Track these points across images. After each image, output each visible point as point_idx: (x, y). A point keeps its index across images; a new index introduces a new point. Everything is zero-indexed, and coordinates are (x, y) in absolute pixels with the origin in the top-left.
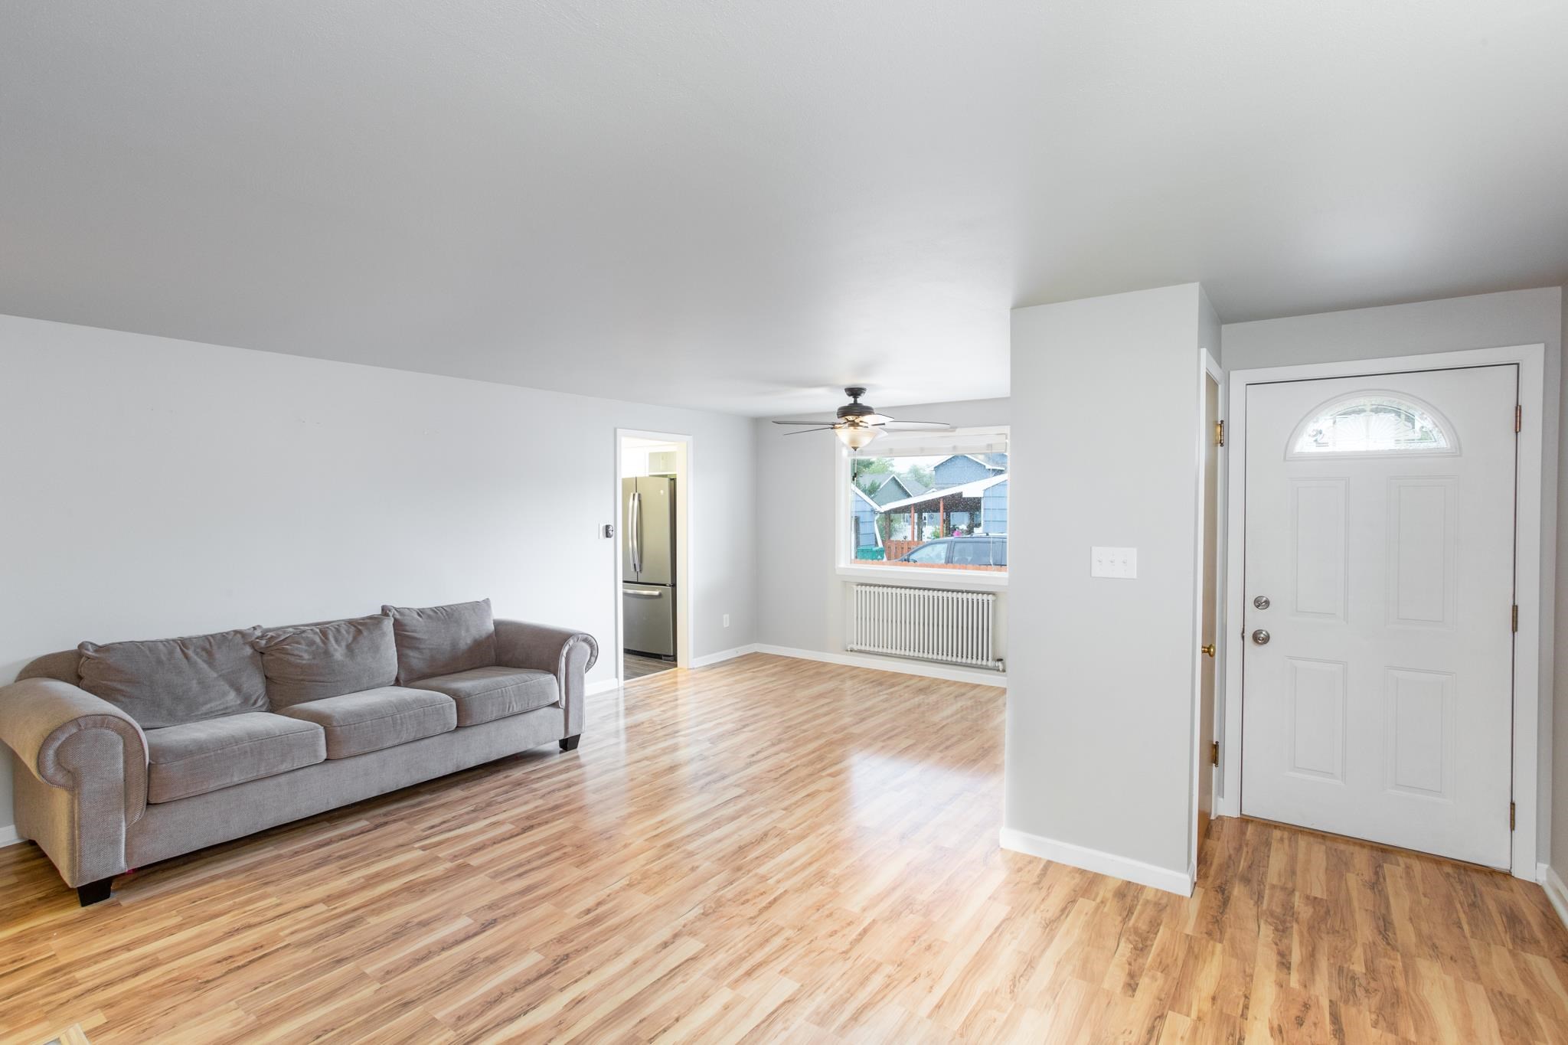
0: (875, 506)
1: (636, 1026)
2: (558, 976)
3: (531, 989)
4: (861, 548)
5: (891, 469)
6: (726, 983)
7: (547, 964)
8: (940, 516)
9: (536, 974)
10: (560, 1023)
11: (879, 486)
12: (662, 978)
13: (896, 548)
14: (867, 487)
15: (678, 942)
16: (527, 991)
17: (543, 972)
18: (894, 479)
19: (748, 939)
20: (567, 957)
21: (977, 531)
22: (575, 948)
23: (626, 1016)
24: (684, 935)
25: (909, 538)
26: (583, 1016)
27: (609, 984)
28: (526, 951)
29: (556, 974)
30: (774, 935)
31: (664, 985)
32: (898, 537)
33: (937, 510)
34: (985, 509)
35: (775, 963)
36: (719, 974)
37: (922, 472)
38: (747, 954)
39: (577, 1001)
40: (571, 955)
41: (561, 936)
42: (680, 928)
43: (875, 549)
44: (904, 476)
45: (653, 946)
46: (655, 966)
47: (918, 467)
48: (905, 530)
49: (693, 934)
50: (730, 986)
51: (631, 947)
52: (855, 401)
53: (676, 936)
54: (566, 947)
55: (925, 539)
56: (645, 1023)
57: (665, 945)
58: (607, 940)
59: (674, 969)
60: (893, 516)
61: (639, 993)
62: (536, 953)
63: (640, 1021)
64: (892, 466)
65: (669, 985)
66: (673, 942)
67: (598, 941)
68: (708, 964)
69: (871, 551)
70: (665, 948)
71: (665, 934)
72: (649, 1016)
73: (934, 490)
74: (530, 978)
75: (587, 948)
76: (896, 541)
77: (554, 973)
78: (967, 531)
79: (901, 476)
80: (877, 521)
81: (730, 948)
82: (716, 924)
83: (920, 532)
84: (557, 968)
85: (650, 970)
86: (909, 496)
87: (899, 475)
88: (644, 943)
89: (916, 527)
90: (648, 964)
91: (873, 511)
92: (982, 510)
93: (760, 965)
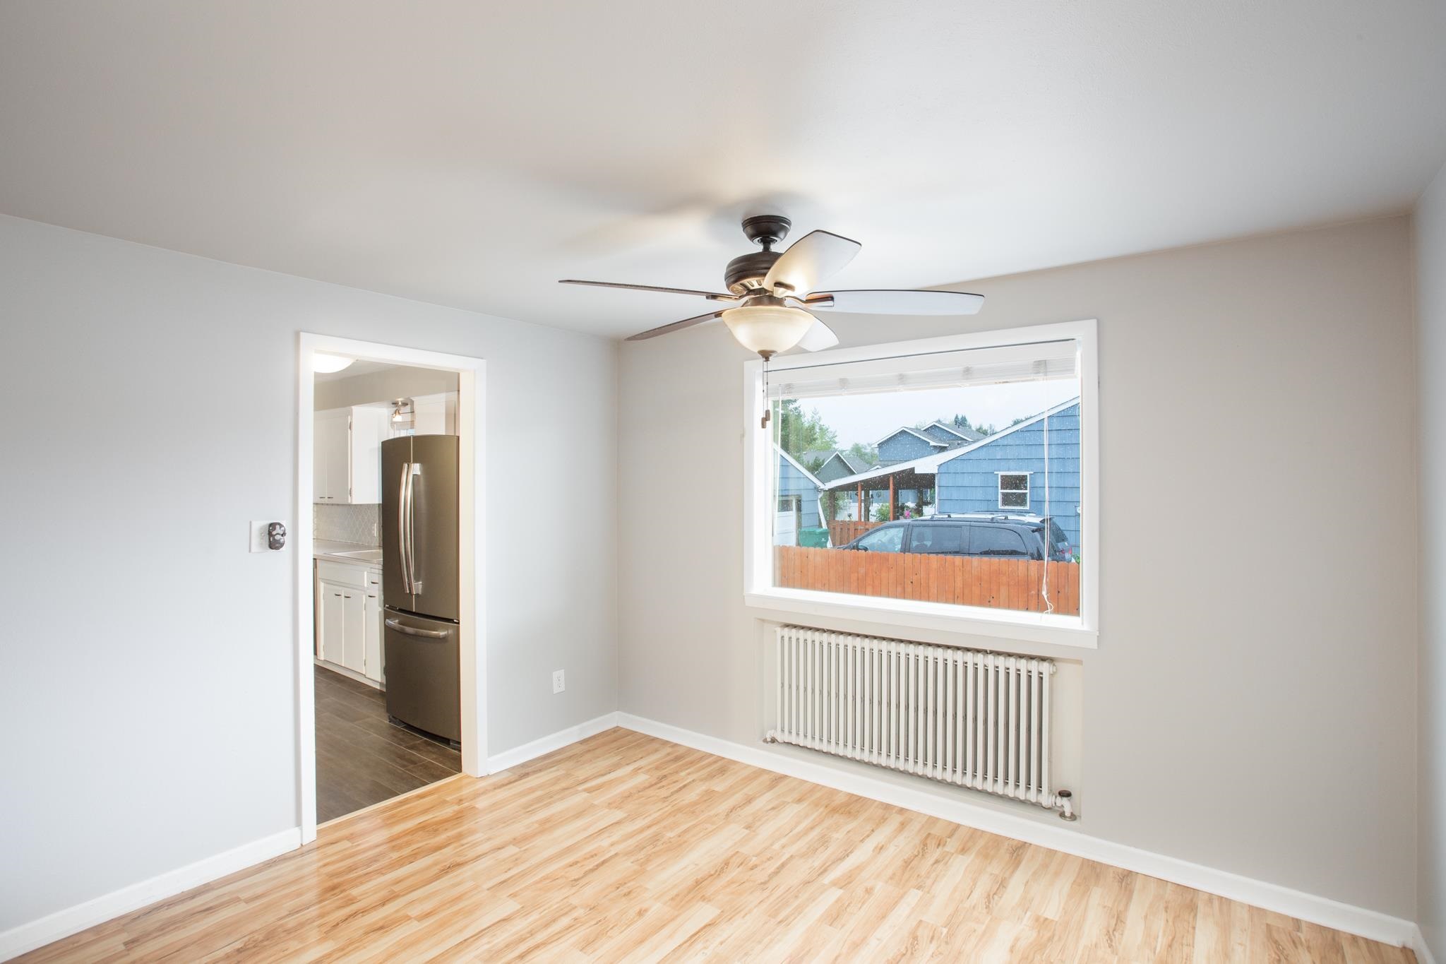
0: (819, 483)
4: (803, 530)
5: (834, 446)
8: (889, 494)
11: (823, 461)
13: (841, 529)
14: (810, 463)
18: (838, 457)
21: (928, 511)
25: (855, 518)
32: (842, 517)
33: (887, 488)
34: (939, 486)
37: (863, 450)
43: (819, 530)
44: (847, 452)
47: (860, 446)
48: (851, 510)
52: (766, 249)
55: (872, 519)
60: (838, 494)
64: (836, 443)
69: (814, 533)
73: (878, 466)
76: (842, 521)
78: (915, 510)
79: (844, 453)
80: (821, 499)
83: (867, 511)
86: (852, 473)
87: (842, 452)
89: (863, 504)
91: (817, 489)
92: (936, 487)
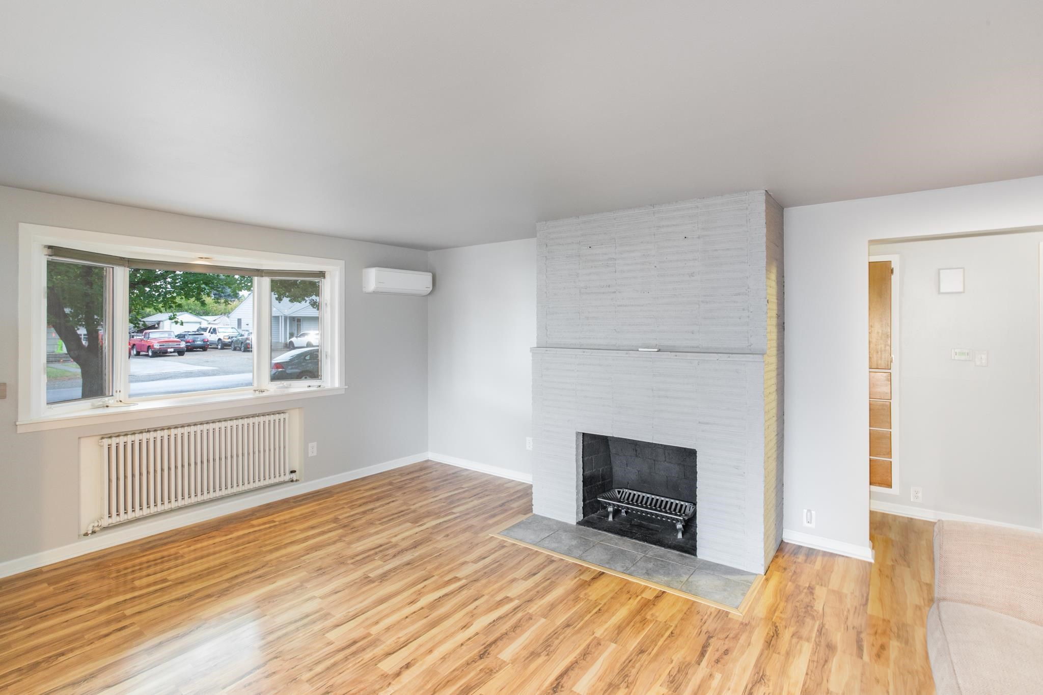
1: (429, 615)
2: (482, 643)
3: (497, 634)
6: (373, 636)
7: (493, 650)
9: (498, 644)
10: (472, 616)
12: (413, 641)
15: (397, 669)
16: (499, 633)
17: (494, 645)
19: (340, 671)
20: (481, 656)
22: (477, 664)
23: (436, 619)
24: (391, 675)
26: (460, 619)
27: (447, 637)
28: (514, 661)
29: (485, 644)
30: (320, 673)
31: (412, 636)
35: (332, 651)
36: (375, 643)
38: (349, 657)
39: (466, 628)
40: (478, 658)
41: (491, 675)
42: (393, 683)
45: (417, 665)
46: (417, 649)
49: (384, 676)
50: (371, 635)
51: (434, 664)
53: (398, 674)
54: (484, 665)
56: (426, 615)
57: (408, 666)
58: (454, 671)
59: (403, 647)
61: (428, 631)
62: (505, 660)
63: (427, 617)
65: (409, 635)
66: (401, 668)
67: (461, 670)
68: (379, 650)
70: (408, 663)
71: (407, 676)
72: (422, 619)
74: (501, 641)
75: (468, 664)
77: (486, 644)
81: (359, 662)
82: (362, 686)
84: (485, 648)
85: (420, 646)
88: (424, 667)
90: (423, 650)
93: (343, 649)
